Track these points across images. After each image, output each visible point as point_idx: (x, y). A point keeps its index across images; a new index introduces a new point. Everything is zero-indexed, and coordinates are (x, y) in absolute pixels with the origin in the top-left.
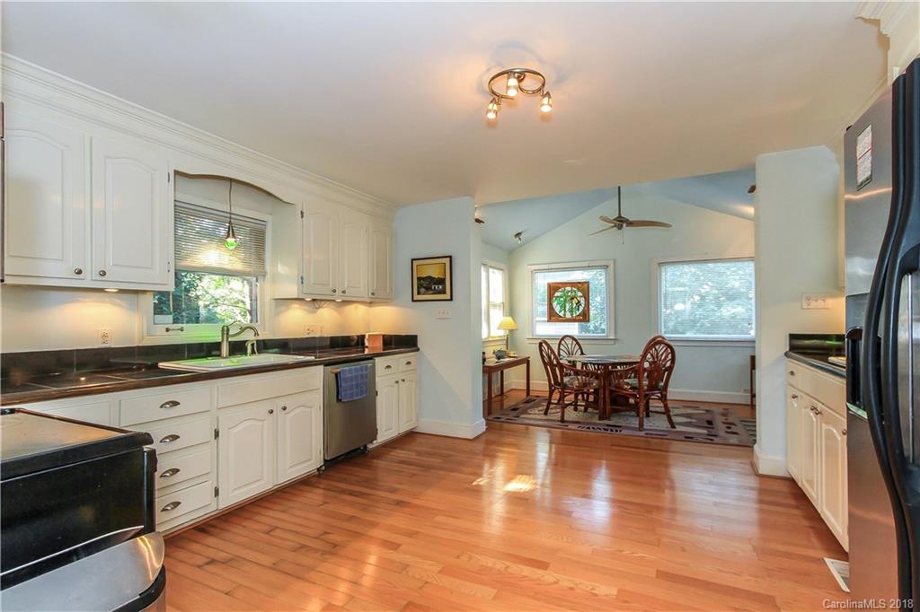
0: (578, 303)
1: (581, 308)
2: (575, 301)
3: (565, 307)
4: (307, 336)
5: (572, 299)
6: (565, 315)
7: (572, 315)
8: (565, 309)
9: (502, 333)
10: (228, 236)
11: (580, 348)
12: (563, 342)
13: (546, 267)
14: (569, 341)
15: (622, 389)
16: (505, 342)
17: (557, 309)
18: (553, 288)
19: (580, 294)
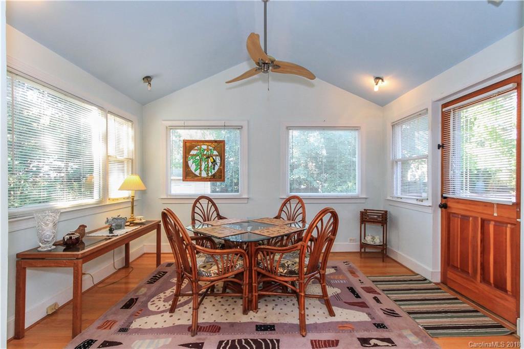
0: (214, 162)
1: (217, 168)
2: (211, 160)
3: (201, 166)
5: (208, 157)
6: (200, 174)
7: (208, 174)
8: (200, 168)
9: (126, 194)
11: (216, 209)
12: (198, 205)
13: (181, 123)
14: (204, 202)
15: (275, 273)
16: (130, 205)
17: (193, 167)
18: (189, 146)
19: (215, 153)
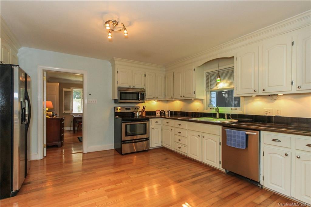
4: (266, 115)
10: (218, 77)
